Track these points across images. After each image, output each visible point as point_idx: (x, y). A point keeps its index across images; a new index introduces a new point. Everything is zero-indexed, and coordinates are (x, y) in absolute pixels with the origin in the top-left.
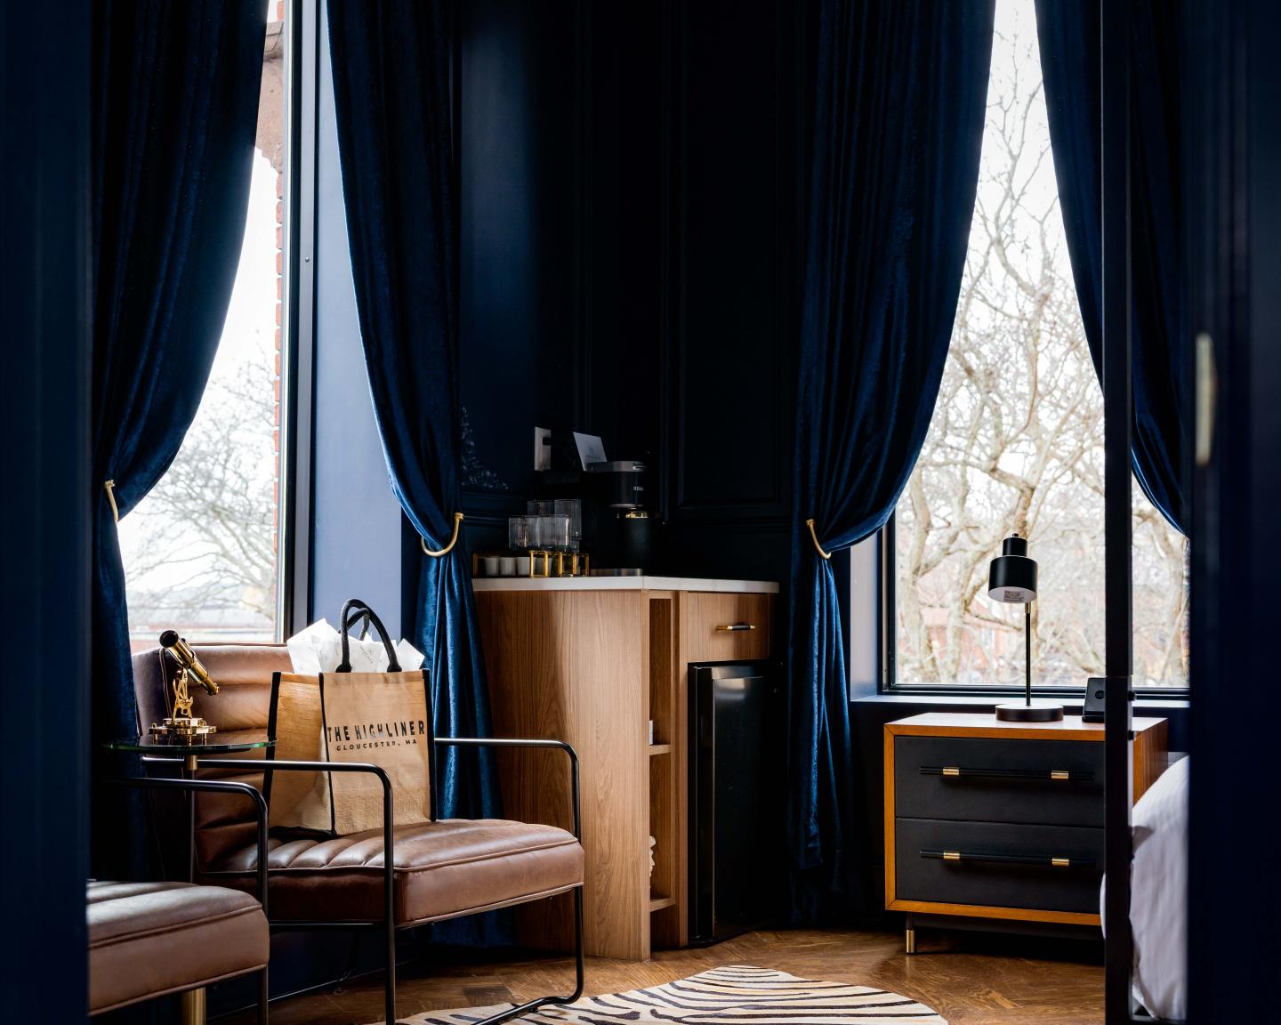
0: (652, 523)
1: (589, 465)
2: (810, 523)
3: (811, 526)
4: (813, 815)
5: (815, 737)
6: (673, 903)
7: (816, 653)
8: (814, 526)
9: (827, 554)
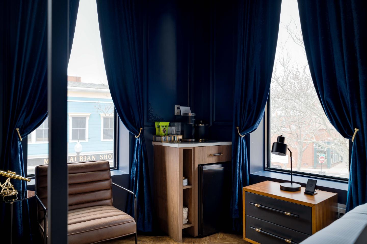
0: (206, 127)
1: (183, 114)
2: (238, 128)
3: (238, 129)
4: (236, 204)
5: (238, 184)
6: (193, 225)
7: (238, 162)
8: (239, 128)
9: (243, 135)
